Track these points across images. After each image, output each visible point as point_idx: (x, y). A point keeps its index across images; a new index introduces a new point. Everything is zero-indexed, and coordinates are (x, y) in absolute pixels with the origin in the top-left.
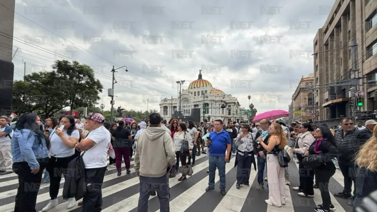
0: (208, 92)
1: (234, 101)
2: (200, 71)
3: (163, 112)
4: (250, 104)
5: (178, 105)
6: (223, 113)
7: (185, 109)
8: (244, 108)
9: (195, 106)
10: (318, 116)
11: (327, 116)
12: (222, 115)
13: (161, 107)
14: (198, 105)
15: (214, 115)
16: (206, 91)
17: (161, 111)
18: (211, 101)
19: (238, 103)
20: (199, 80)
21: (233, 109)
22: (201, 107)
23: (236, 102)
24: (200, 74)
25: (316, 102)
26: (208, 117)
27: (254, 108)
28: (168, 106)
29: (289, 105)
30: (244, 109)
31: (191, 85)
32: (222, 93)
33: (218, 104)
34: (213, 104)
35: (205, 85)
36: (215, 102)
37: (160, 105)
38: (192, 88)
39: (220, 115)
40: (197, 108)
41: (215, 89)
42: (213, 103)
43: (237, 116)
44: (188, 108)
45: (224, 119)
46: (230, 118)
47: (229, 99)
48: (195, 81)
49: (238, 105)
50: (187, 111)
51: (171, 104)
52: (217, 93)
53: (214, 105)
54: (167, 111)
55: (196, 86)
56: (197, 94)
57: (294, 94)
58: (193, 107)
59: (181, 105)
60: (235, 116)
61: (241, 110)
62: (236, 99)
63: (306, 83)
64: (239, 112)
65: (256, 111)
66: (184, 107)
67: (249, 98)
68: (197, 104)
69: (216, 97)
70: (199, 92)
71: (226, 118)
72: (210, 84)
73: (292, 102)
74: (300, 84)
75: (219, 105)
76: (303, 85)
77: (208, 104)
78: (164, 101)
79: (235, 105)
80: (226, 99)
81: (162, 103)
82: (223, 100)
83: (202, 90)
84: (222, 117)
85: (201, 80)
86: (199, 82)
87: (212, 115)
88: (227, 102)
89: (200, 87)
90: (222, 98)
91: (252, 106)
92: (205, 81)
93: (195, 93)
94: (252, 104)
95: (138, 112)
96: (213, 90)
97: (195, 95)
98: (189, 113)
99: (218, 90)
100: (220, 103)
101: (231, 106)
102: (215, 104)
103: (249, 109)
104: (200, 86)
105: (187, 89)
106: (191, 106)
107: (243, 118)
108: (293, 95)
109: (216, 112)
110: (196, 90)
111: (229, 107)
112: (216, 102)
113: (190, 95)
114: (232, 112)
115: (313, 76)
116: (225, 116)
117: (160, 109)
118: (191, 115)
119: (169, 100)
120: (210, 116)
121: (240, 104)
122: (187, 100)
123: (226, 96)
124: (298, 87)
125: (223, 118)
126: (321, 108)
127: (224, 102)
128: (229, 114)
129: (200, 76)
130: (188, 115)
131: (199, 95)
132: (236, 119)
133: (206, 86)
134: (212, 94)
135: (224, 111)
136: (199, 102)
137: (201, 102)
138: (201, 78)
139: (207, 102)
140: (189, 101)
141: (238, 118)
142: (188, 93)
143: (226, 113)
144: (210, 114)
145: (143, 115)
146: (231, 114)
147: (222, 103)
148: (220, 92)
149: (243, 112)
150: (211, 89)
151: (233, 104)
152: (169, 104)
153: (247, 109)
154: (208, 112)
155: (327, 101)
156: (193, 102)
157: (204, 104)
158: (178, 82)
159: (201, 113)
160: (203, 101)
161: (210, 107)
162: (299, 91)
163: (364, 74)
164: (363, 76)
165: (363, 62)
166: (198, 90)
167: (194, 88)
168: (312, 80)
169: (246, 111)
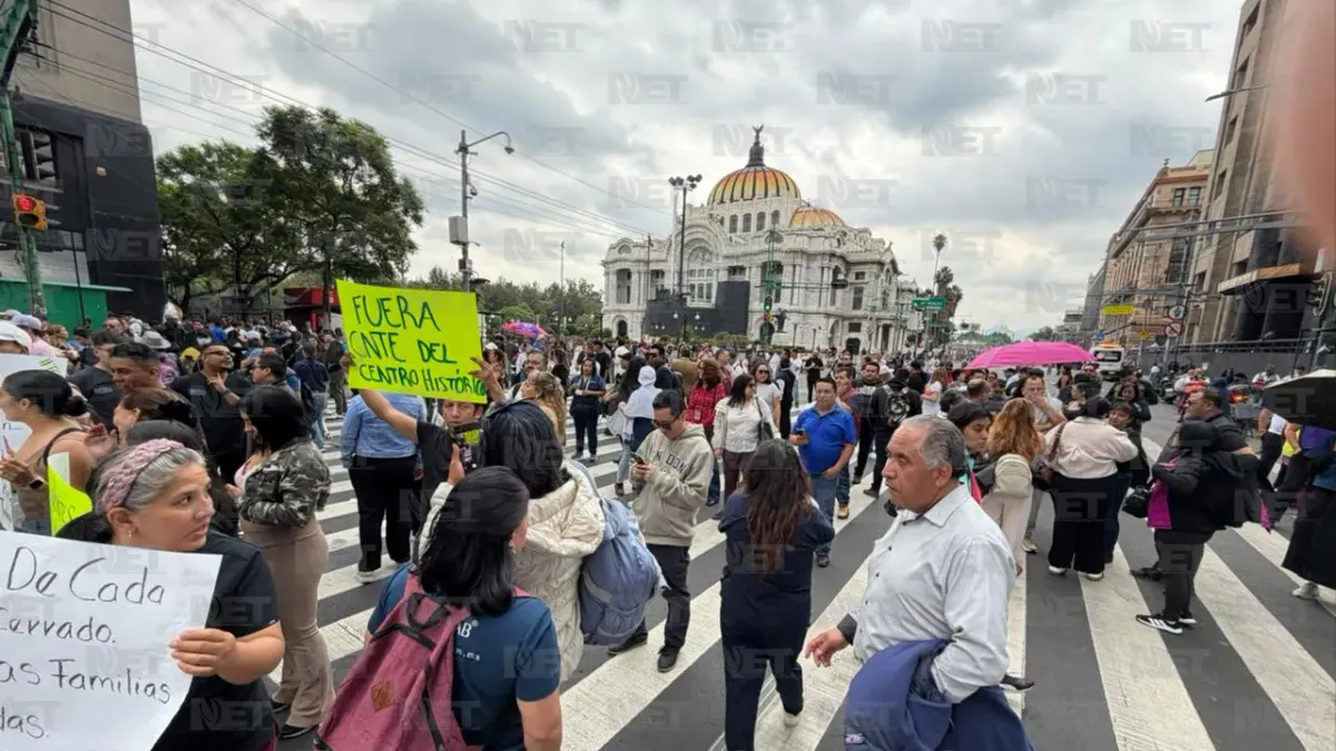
0: (784, 220)
1: (877, 257)
2: (758, 131)
3: (613, 292)
4: (939, 269)
5: (671, 267)
6: (833, 302)
7: (695, 280)
8: (914, 282)
9: (733, 270)
10: (1192, 325)
11: (1229, 326)
12: (831, 309)
13: (607, 274)
14: (742, 269)
15: (801, 308)
16: (776, 215)
17: (607, 286)
18: (791, 255)
19: (893, 263)
20: (752, 169)
21: (873, 286)
22: (753, 277)
23: (887, 259)
24: (757, 143)
25: (1199, 271)
26: (779, 313)
27: (950, 285)
28: (633, 268)
29: (1091, 277)
30: (914, 288)
31: (721, 189)
32: (835, 225)
33: (816, 264)
34: (801, 266)
35: (772, 191)
36: (808, 260)
37: (605, 264)
38: (722, 202)
39: (822, 309)
40: (738, 278)
41: (809, 205)
42: (798, 261)
43: (882, 314)
44: (704, 280)
45: (837, 322)
46: (855, 321)
47: (859, 249)
48: (737, 175)
49: (891, 271)
50: (703, 292)
51: (643, 261)
52: (818, 224)
53: (804, 270)
54: (629, 288)
55: (737, 195)
56: (740, 224)
57: (1120, 234)
58: (724, 277)
59: (685, 268)
60: (877, 314)
61: (900, 291)
62: (889, 249)
63: (1178, 189)
64: (892, 299)
65: (959, 297)
66: (691, 273)
67: (940, 243)
68: (740, 264)
69: (810, 238)
70: (747, 218)
71: (844, 318)
72: (791, 186)
73: (1105, 265)
74: (1150, 193)
75: (823, 268)
76: (1162, 200)
77: (779, 268)
78: (619, 251)
79: (882, 270)
80: (851, 249)
81: (611, 258)
82: (839, 251)
83: (761, 209)
84: (828, 315)
85: (758, 168)
86: (751, 176)
87: (793, 308)
88: (851, 258)
89: (755, 200)
90: (835, 243)
91: (944, 278)
92: (774, 172)
93: (734, 219)
94: (945, 269)
95: (527, 289)
96: (804, 210)
97: (733, 230)
98: (709, 297)
99: (823, 211)
100: (826, 262)
101: (866, 275)
102: (808, 267)
103: (935, 288)
104: (754, 195)
105: (705, 204)
106: (718, 271)
107: (905, 321)
108: (1115, 236)
109: (806, 297)
110: (739, 210)
111: (857, 278)
112: (810, 256)
113: (716, 227)
114: (866, 302)
115: (1209, 159)
116: (839, 312)
117: (603, 279)
118: (716, 304)
119: (636, 246)
120: (786, 311)
121: (900, 268)
122: (704, 251)
123: (851, 235)
124: (1143, 202)
125: (832, 321)
126: (1213, 297)
127: (842, 258)
128: (857, 304)
129: (757, 155)
130: (703, 304)
131: (747, 229)
132: (883, 322)
133: (775, 192)
134: (797, 226)
135: (839, 292)
136: (748, 258)
137: (756, 258)
138: (761, 160)
139: (777, 257)
140: (711, 253)
141: (888, 322)
142: (706, 222)
143: (844, 300)
144: (783, 305)
145: (543, 299)
146: (863, 307)
147: (836, 263)
148: (828, 221)
149: (908, 299)
150: (796, 207)
151: (875, 268)
152: (639, 261)
153: (923, 289)
154: (778, 299)
155: (1242, 267)
156: (726, 257)
157: (764, 266)
158: (676, 182)
159: (751, 298)
160: (762, 252)
161: (786, 278)
162: (1143, 224)
166: (747, 210)
167: (732, 200)
168: (1202, 178)
169: (918, 295)
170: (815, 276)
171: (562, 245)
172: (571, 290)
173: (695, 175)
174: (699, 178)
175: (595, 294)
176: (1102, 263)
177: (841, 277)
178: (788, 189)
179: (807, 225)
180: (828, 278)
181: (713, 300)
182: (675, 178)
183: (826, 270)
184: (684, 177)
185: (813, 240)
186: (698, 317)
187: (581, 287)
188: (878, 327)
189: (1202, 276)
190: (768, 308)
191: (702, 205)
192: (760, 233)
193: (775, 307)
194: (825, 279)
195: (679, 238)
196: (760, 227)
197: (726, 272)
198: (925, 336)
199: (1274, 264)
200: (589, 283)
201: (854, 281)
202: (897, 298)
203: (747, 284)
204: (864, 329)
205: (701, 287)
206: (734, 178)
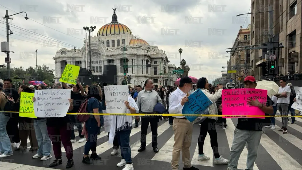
0: (127, 43)
1: (161, 56)
2: (115, 10)
3: (59, 70)
4: (181, 60)
5: (84, 60)
6: (147, 72)
7: (95, 65)
9: (109, 61)
12: (147, 75)
13: (56, 62)
14: (113, 61)
15: (136, 74)
16: (124, 41)
18: (131, 55)
19: (166, 58)
20: (113, 24)
21: (161, 67)
22: (118, 64)
23: (164, 57)
24: (114, 14)
25: (252, 60)
26: (128, 77)
27: (185, 65)
30: (174, 66)
31: (102, 30)
32: (145, 45)
33: (140, 59)
35: (122, 32)
37: (55, 59)
38: (103, 35)
39: (144, 75)
40: (111, 64)
41: (135, 37)
42: (134, 58)
43: (165, 76)
44: (98, 65)
46: (156, 79)
47: (154, 53)
48: (107, 26)
49: (166, 61)
52: (139, 44)
53: (136, 61)
56: (111, 44)
58: (106, 64)
60: (162, 76)
61: (170, 68)
62: (164, 53)
63: (245, 35)
64: (167, 70)
65: (189, 70)
66: (93, 62)
67: (181, 51)
68: (112, 59)
69: (137, 49)
70: (113, 41)
71: (152, 78)
72: (129, 30)
74: (238, 36)
75: (142, 60)
76: (241, 38)
77: (127, 60)
78: (61, 54)
79: (163, 60)
80: (152, 53)
81: (57, 57)
82: (148, 54)
83: (118, 39)
84: (146, 77)
85: (116, 23)
86: (113, 26)
87: (133, 74)
88: (152, 57)
89: (115, 35)
90: (146, 51)
91: (183, 63)
92: (121, 25)
94: (183, 60)
97: (108, 46)
98: (101, 71)
99: (141, 40)
100: (143, 58)
101: (158, 62)
102: (137, 60)
103: (181, 67)
104: (115, 33)
106: (103, 61)
107: (172, 78)
109: (138, 70)
110: (110, 38)
111: (155, 64)
112: (138, 56)
113: (101, 45)
114: (158, 72)
116: (149, 75)
118: (103, 74)
119: (69, 51)
120: (130, 76)
121: (169, 60)
122: (97, 53)
123: (151, 48)
127: (149, 56)
129: (115, 18)
130: (98, 74)
131: (113, 45)
132: (165, 79)
133: (123, 32)
134: (132, 45)
135: (149, 68)
136: (115, 57)
137: (118, 56)
138: (117, 20)
139: (127, 56)
140: (100, 54)
141: (167, 79)
142: (97, 43)
143: (151, 71)
144: (129, 73)
146: (158, 73)
147: (147, 58)
148: (143, 43)
149: (172, 70)
150: (131, 38)
151: (160, 60)
152: (70, 57)
153: (177, 67)
154: (128, 71)
155: (261, 58)
156: (106, 56)
157: (121, 60)
158: (86, 29)
159: (117, 72)
160: (120, 54)
161: (130, 64)
163: (287, 34)
164: (287, 36)
165: (287, 22)
166: (113, 39)
167: (107, 35)
168: (249, 32)
169: (176, 69)
170: (140, 63)
172: (39, 69)
173: (93, 26)
174: (95, 27)
175: (50, 71)
176: (230, 58)
177: (149, 63)
178: (127, 31)
179: (135, 45)
181: (103, 72)
182: (85, 27)
183: (144, 61)
184: (89, 27)
186: (99, 78)
187: (44, 68)
188: (163, 80)
191: (95, 36)
192: (118, 47)
193: (126, 75)
194: (144, 65)
195: (89, 48)
196: (118, 45)
197: (107, 62)
202: (169, 70)
204: (159, 81)
205: (97, 68)
206: (107, 27)
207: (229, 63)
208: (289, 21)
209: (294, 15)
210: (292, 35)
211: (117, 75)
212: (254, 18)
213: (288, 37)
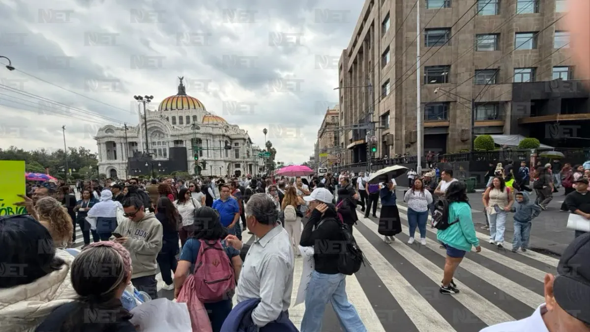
0: (199, 120)
1: (242, 137)
2: (181, 79)
3: (104, 154)
4: (267, 141)
5: (141, 140)
6: (227, 156)
7: (157, 147)
8: (258, 147)
9: (176, 142)
10: (343, 159)
11: (351, 159)
12: (226, 159)
13: (99, 144)
14: (181, 142)
15: (213, 158)
16: (195, 117)
17: (100, 151)
18: (204, 135)
19: (249, 139)
20: (180, 96)
21: (243, 149)
22: (188, 145)
23: (246, 137)
24: (181, 85)
25: (342, 142)
26: (203, 161)
27: (272, 148)
28: (116, 141)
30: (259, 149)
31: (165, 103)
32: (223, 123)
33: (217, 139)
34: (210, 140)
35: (192, 106)
36: (213, 138)
37: (97, 138)
38: (166, 109)
39: (222, 159)
40: (179, 145)
41: (210, 114)
42: (208, 138)
43: (248, 160)
44: (161, 147)
45: (229, 164)
46: (237, 163)
47: (235, 133)
48: (173, 98)
49: (249, 143)
50: (161, 152)
51: (123, 137)
52: (215, 122)
53: (212, 142)
54: (115, 152)
55: (174, 106)
56: (178, 121)
57: (320, 130)
58: (172, 145)
59: (149, 141)
60: (246, 160)
61: (254, 150)
62: (247, 134)
63: (333, 117)
64: (251, 153)
65: (275, 152)
66: (154, 143)
67: (265, 132)
68: (180, 139)
69: (213, 128)
70: (181, 118)
71: (232, 162)
72: (200, 105)
73: (318, 140)
74: (326, 117)
75: (220, 141)
76: (329, 119)
77: (200, 141)
78: (107, 132)
79: (245, 142)
80: (231, 133)
81: (101, 135)
82: (226, 134)
83: (187, 114)
84: (225, 161)
85: (184, 96)
86: (180, 99)
87: (209, 159)
88: (233, 137)
89: (184, 110)
90: (224, 131)
91: (269, 145)
92: (191, 98)
94: (269, 142)
95: (36, 154)
96: (207, 116)
97: (174, 123)
98: (165, 155)
99: (217, 117)
100: (221, 138)
101: (239, 144)
102: (214, 141)
103: (266, 149)
104: (183, 107)
106: (168, 142)
107: (257, 162)
108: (319, 131)
109: (214, 153)
110: (176, 114)
111: (235, 145)
112: (214, 136)
113: (165, 122)
114: (241, 155)
116: (230, 159)
117: (97, 147)
118: (169, 159)
119: (118, 129)
120: (205, 160)
121: (252, 141)
122: (159, 132)
123: (230, 128)
124: (324, 121)
125: (227, 164)
126: (346, 150)
127: (228, 137)
128: (237, 156)
129: (182, 89)
130: (162, 159)
131: (181, 123)
132: (249, 163)
133: (193, 107)
134: (206, 122)
135: (229, 151)
136: (184, 136)
137: (187, 136)
138: (184, 92)
139: (198, 136)
140: (163, 134)
141: (251, 163)
142: (159, 119)
143: (231, 154)
144: (204, 157)
145: (52, 159)
146: (240, 157)
147: (225, 139)
148: (219, 121)
149: (257, 153)
150: (204, 114)
151: (242, 141)
152: (121, 137)
153: (262, 149)
154: (201, 155)
155: (351, 141)
156: (172, 136)
157: (192, 140)
158: (139, 98)
159: (188, 155)
160: (191, 134)
161: (204, 145)
162: (326, 127)
163: (380, 115)
164: (379, 117)
165: (379, 102)
166: (180, 114)
167: (172, 109)
168: (338, 114)
169: (261, 152)
170: (217, 144)
171: (63, 128)
172: (73, 153)
173: (149, 96)
174: (152, 97)
175: (91, 155)
176: (317, 139)
177: (229, 145)
178: (199, 106)
179: (211, 122)
180: (223, 145)
181: (168, 156)
182: (137, 96)
183: (222, 142)
184: (143, 96)
185: (214, 129)
186: (160, 165)
187: (81, 151)
188: (247, 165)
189: (343, 144)
190: (196, 159)
191: (156, 111)
192: (188, 125)
193: (200, 159)
194: (222, 146)
195: (144, 126)
196: (188, 122)
197: (173, 143)
198: (266, 168)
199: (358, 140)
200: (86, 149)
201: (234, 146)
202: (253, 153)
203: (185, 148)
204: (241, 166)
205: (160, 150)
206: (171, 99)
207: (317, 146)
208: (382, 101)
209: (386, 96)
210: (385, 116)
211: (188, 159)
212: (342, 97)
213: (381, 118)
